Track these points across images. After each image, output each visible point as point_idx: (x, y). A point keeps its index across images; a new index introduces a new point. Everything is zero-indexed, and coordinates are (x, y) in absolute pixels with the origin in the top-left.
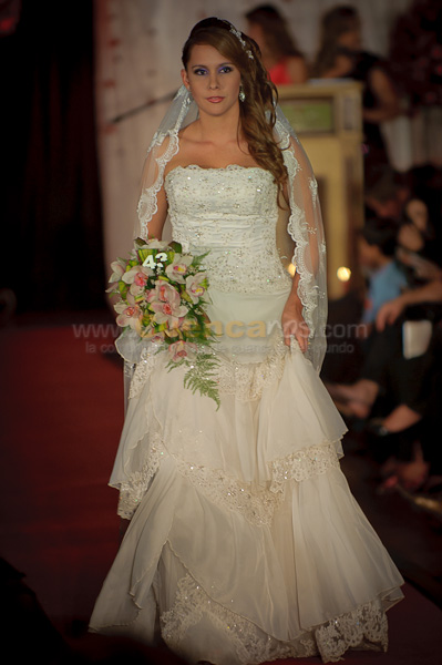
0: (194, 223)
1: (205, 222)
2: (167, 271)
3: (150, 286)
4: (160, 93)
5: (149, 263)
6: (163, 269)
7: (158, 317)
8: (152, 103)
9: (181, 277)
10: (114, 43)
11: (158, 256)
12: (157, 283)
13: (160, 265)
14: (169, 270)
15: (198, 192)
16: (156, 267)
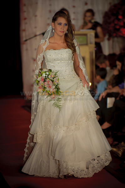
0: (53, 64)
1: (55, 64)
2: (49, 77)
3: (45, 81)
4: (38, 33)
5: (44, 75)
6: (48, 76)
7: (47, 89)
8: (36, 36)
9: (52, 78)
10: (25, 19)
11: (46, 73)
12: (47, 80)
13: (47, 75)
14: (49, 76)
15: (54, 56)
16: (46, 76)
